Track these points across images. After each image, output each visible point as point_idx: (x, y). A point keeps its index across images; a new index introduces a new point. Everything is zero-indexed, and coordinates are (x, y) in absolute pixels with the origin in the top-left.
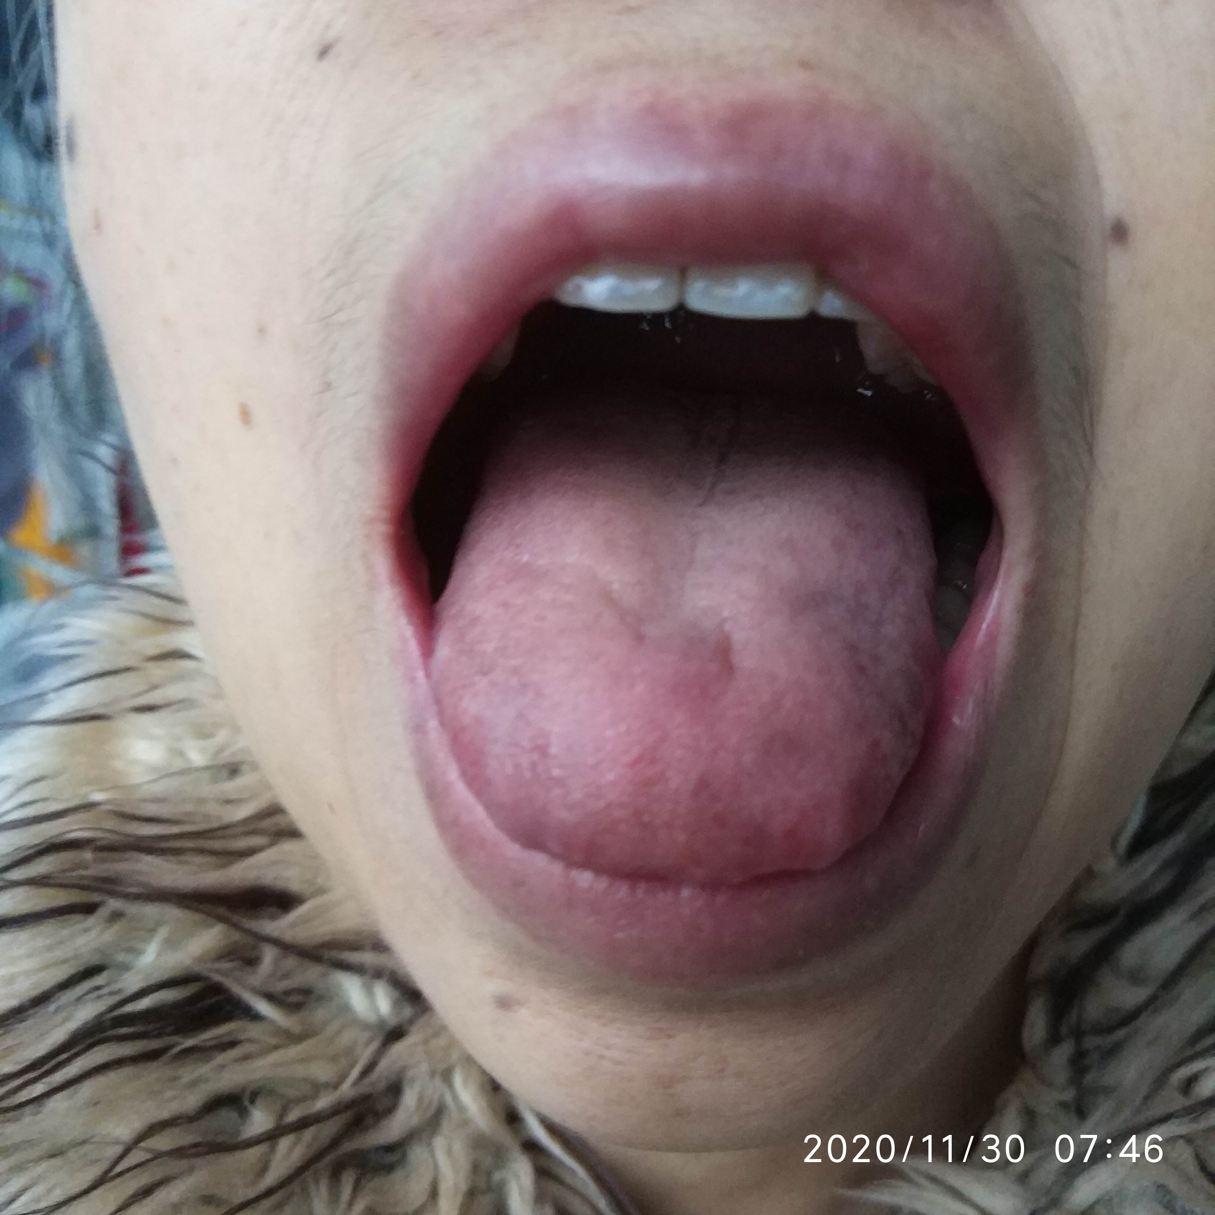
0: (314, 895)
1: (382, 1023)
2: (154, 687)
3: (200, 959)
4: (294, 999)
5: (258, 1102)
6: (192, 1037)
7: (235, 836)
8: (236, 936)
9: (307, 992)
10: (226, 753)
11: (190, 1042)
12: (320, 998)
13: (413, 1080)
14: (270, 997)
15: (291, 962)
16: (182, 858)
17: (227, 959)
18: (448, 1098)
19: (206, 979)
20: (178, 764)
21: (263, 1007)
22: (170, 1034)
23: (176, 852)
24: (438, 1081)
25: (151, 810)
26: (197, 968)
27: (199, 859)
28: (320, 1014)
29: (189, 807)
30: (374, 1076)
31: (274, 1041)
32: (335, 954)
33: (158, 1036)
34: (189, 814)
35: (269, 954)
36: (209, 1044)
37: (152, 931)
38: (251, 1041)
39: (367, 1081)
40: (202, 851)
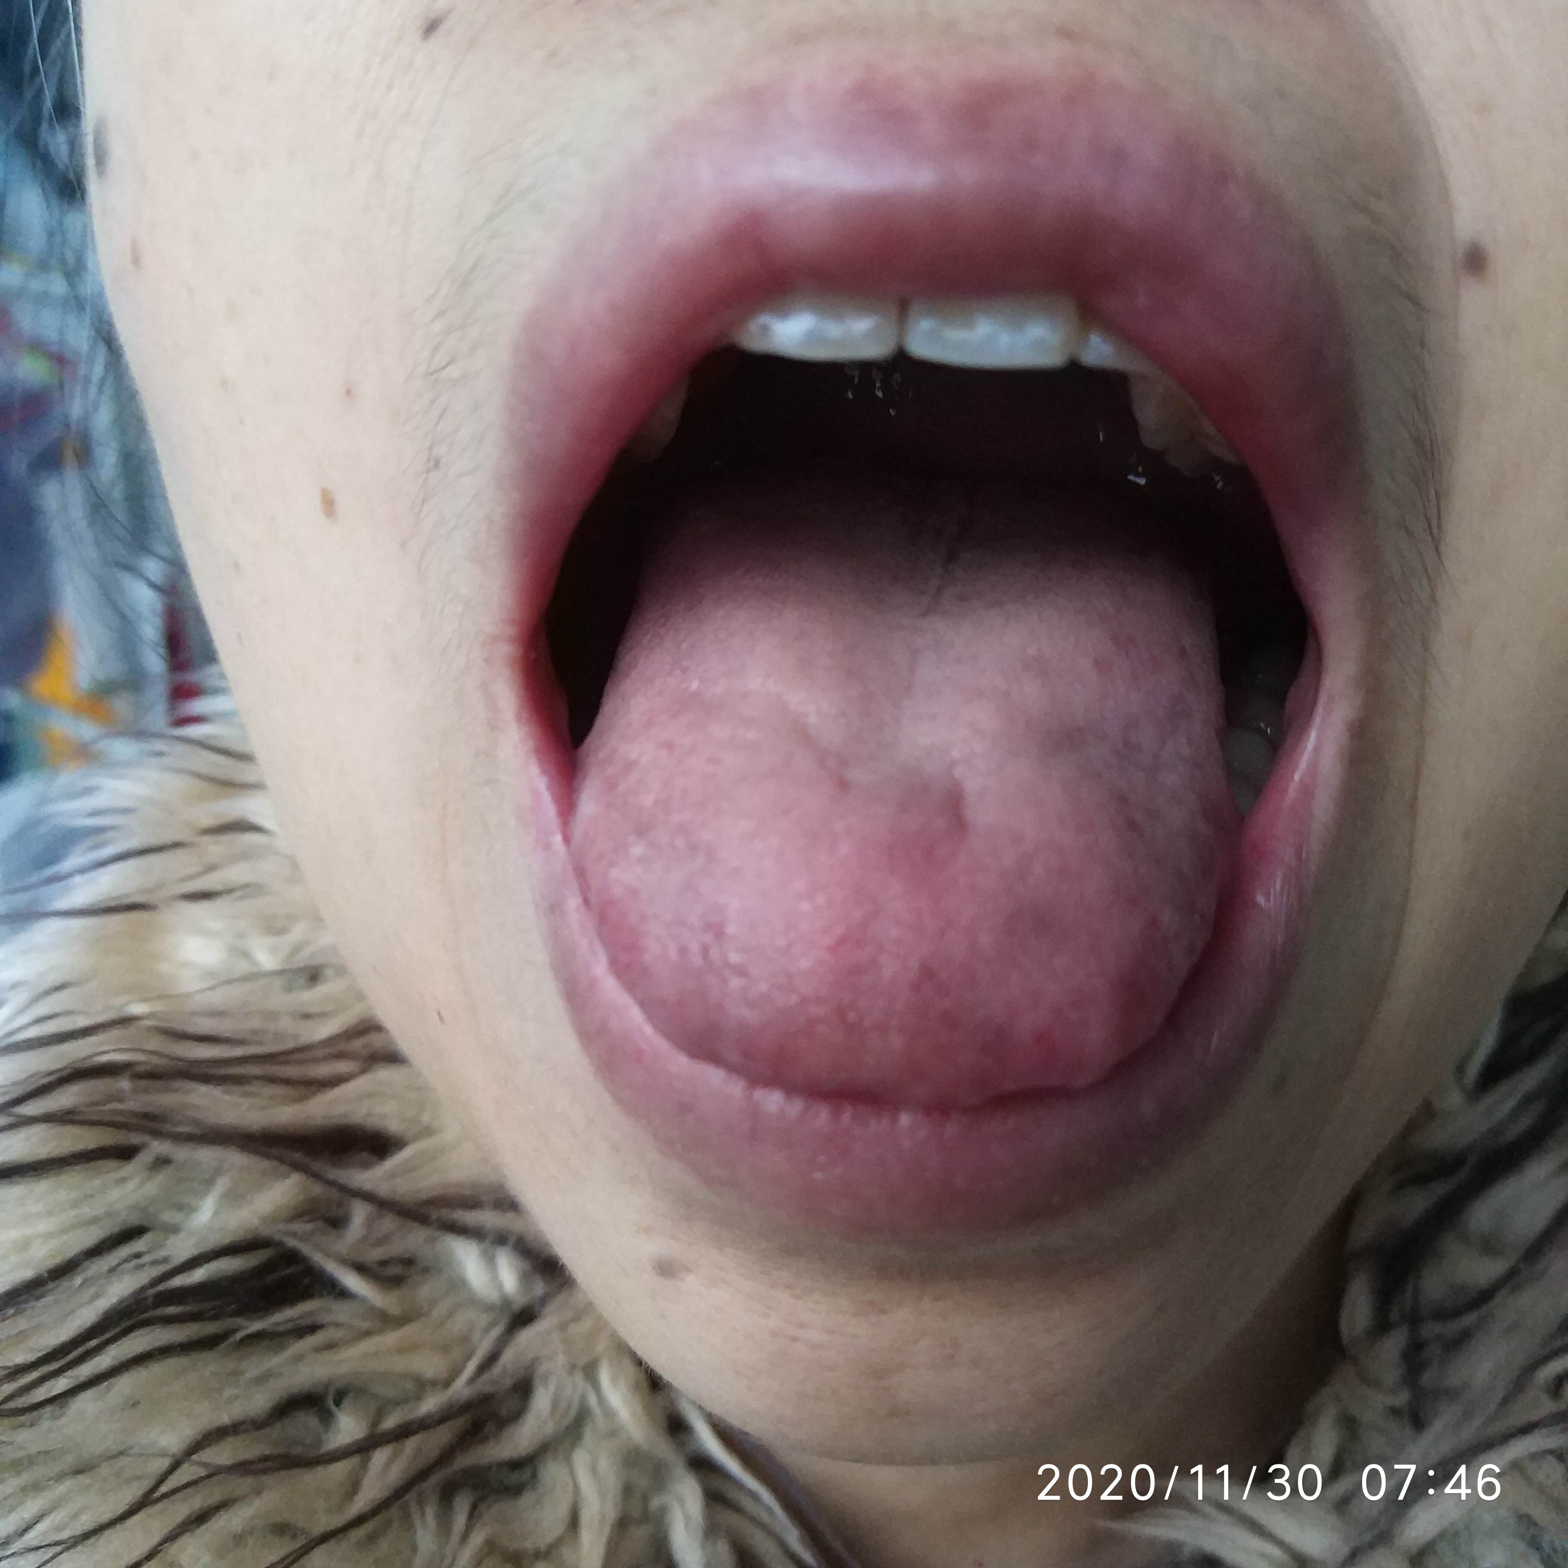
0: (418, 1137)
1: (506, 1302)
2: (211, 868)
3: (272, 1219)
4: (394, 1270)
5: (346, 1403)
6: (260, 1318)
7: (316, 1061)
8: (317, 1189)
9: (409, 1262)
10: (306, 953)
11: (256, 1326)
12: (426, 1270)
13: (546, 1378)
14: (361, 1269)
15: (388, 1223)
16: (248, 1088)
17: (305, 1218)
18: (592, 1400)
19: (279, 1244)
20: (242, 967)
21: (352, 1281)
22: (231, 1315)
23: (239, 1080)
24: (579, 1378)
25: (205, 1026)
26: (267, 1232)
27: (269, 1090)
28: (425, 1291)
29: (256, 1023)
30: (496, 1370)
31: (367, 1325)
32: (446, 1214)
33: (215, 1318)
34: (254, 1032)
35: (360, 1213)
36: (281, 1329)
37: (210, 1182)
38: (337, 1325)
39: (486, 1377)
40: (272, 1080)
